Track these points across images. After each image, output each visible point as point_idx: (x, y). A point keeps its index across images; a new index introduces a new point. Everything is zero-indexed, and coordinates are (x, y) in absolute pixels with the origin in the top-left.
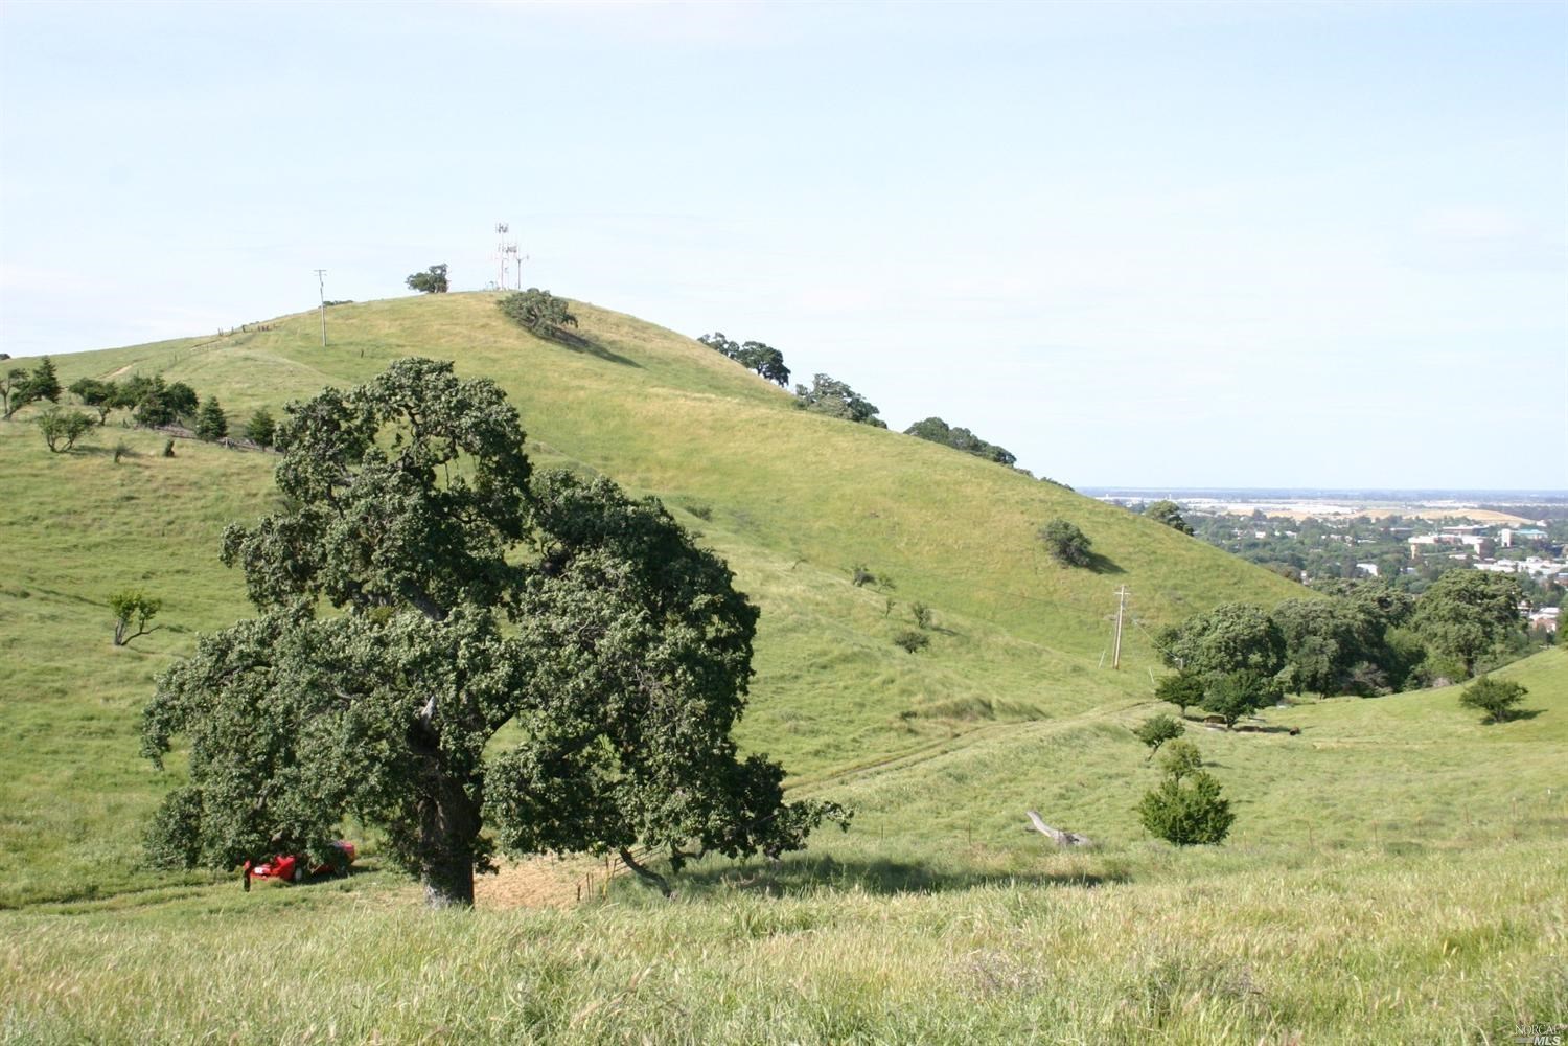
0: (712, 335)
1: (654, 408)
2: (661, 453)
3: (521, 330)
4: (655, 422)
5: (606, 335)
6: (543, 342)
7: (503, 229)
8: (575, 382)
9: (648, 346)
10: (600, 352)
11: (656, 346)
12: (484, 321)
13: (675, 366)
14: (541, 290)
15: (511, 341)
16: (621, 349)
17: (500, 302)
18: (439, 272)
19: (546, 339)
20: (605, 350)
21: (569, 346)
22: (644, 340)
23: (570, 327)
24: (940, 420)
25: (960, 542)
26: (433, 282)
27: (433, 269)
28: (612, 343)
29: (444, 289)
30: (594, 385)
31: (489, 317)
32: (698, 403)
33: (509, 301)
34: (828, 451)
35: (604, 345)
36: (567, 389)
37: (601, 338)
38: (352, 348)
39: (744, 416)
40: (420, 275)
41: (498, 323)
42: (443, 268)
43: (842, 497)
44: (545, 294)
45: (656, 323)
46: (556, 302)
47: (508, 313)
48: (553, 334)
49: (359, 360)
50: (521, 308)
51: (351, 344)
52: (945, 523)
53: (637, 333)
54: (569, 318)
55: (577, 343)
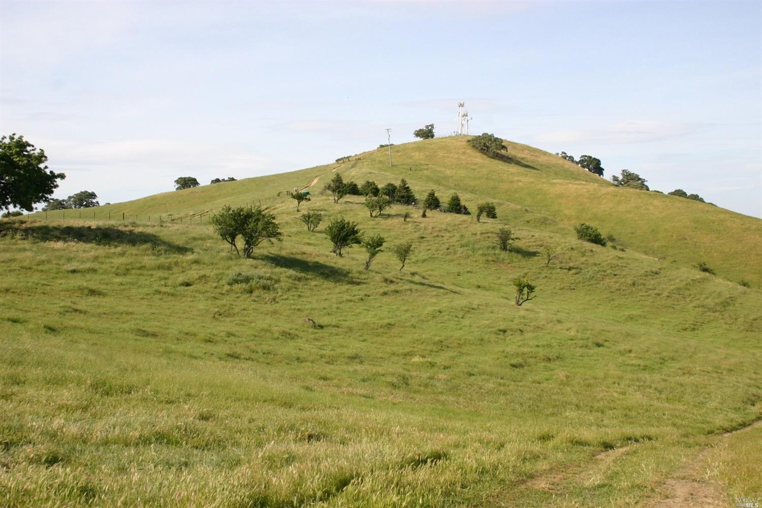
0: (560, 153)
1: (558, 189)
2: (567, 212)
3: (481, 154)
4: (560, 196)
5: (519, 155)
6: (492, 160)
7: (462, 105)
8: (516, 179)
9: (539, 160)
10: (518, 163)
11: (542, 159)
12: (463, 150)
13: (554, 169)
14: (489, 134)
15: (478, 160)
16: (527, 161)
17: (469, 141)
18: (430, 128)
19: (493, 158)
20: (520, 162)
21: (505, 161)
22: (536, 156)
23: (503, 152)
24: (682, 191)
25: (732, 250)
26: (427, 134)
27: (427, 127)
28: (523, 158)
29: (433, 136)
30: (524, 179)
31: (464, 148)
32: (579, 186)
33: (473, 140)
34: (651, 208)
35: (519, 160)
36: (512, 182)
37: (517, 157)
38: (404, 166)
39: (603, 192)
40: (421, 130)
41: (470, 151)
42: (432, 126)
43: (665, 230)
44: (492, 136)
45: (538, 148)
46: (496, 139)
47: (474, 146)
48: (497, 156)
49: (410, 172)
50: (480, 143)
51: (403, 165)
52: (722, 241)
53: (532, 153)
54: (504, 147)
55: (508, 160)
